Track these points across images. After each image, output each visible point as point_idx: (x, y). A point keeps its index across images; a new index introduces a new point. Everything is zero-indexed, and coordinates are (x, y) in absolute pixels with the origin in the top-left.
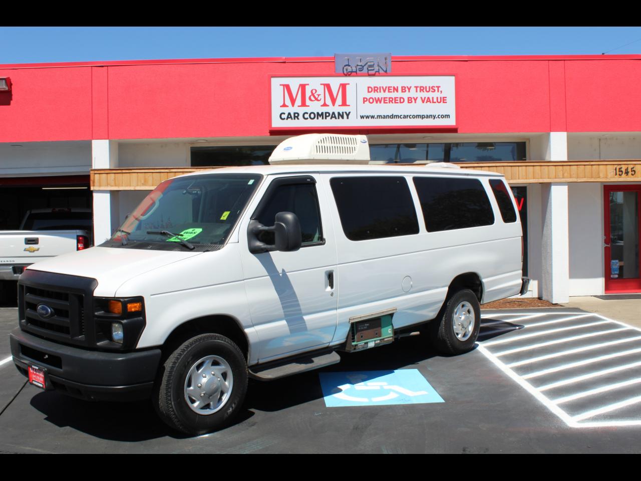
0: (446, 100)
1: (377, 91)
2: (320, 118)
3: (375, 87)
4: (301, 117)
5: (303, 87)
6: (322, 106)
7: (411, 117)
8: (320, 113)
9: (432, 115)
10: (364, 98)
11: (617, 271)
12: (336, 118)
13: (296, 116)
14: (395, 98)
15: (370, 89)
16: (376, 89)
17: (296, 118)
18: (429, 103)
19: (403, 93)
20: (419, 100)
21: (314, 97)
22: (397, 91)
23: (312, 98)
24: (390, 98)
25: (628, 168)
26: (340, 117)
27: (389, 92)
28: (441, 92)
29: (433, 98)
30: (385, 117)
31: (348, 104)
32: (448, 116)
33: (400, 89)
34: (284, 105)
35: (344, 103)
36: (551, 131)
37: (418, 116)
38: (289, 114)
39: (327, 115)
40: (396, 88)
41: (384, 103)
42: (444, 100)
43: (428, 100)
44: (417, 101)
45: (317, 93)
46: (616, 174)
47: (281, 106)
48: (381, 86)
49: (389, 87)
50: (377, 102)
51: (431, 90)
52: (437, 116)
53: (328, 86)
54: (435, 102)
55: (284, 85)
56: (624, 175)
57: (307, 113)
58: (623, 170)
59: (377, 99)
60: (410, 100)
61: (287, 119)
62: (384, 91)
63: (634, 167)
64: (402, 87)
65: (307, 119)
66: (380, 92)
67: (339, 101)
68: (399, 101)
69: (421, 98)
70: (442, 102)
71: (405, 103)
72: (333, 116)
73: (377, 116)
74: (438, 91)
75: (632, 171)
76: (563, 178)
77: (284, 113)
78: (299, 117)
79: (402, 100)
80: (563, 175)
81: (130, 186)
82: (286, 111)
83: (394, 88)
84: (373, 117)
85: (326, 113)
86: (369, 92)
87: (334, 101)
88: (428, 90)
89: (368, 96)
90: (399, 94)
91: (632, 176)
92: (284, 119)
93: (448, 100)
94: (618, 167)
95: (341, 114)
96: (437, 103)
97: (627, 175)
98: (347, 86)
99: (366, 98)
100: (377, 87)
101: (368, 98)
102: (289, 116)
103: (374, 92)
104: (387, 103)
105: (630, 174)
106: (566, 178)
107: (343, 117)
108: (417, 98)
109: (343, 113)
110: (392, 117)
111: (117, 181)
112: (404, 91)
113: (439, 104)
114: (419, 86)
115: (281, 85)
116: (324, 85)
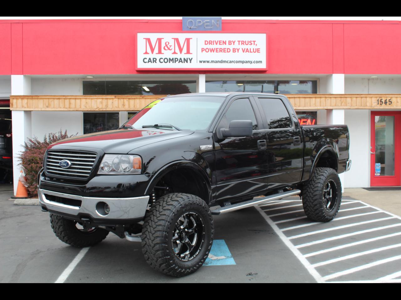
0: (259, 50)
1: (211, 43)
2: (171, 62)
3: (210, 41)
4: (158, 61)
5: (159, 40)
6: (173, 53)
7: (235, 62)
8: (171, 59)
9: (250, 61)
10: (202, 49)
11: (379, 171)
12: (182, 62)
13: (155, 60)
14: (224, 49)
15: (207, 42)
16: (211, 42)
17: (154, 62)
18: (247, 52)
20: (241, 51)
21: (168, 47)
22: (226, 44)
23: (166, 48)
24: (220, 49)
25: (386, 99)
26: (185, 62)
27: (220, 44)
28: (256, 45)
29: (250, 49)
30: (216, 62)
31: (191, 52)
32: (261, 62)
33: (227, 43)
34: (146, 53)
35: (188, 52)
36: (333, 73)
37: (240, 62)
38: (150, 59)
39: (176, 60)
40: (225, 41)
41: (216, 52)
42: (258, 51)
43: (247, 51)
44: (239, 51)
45: (170, 44)
46: (378, 104)
47: (144, 54)
48: (214, 40)
49: (220, 41)
50: (211, 51)
51: (249, 43)
52: (253, 62)
53: (177, 40)
54: (252, 52)
55: (146, 39)
56: (383, 104)
57: (162, 59)
58: (383, 101)
59: (211, 49)
60: (234, 50)
61: (148, 62)
62: (217, 44)
63: (390, 100)
64: (229, 41)
65: (162, 62)
66: (214, 44)
67: (185, 50)
68: (226, 51)
69: (242, 49)
70: (257, 52)
71: (230, 52)
72: (180, 61)
73: (211, 61)
74: (254, 44)
75: (389, 102)
76: (341, 106)
77: (146, 59)
78: (156, 61)
79: (229, 50)
80: (341, 104)
81: (38, 108)
82: (148, 56)
83: (223, 41)
84: (208, 62)
85: (175, 59)
86: (205, 44)
87: (181, 50)
88: (247, 43)
89: (205, 47)
90: (227, 46)
91: (389, 105)
92: (146, 62)
93: (261, 51)
94: (380, 99)
95: (186, 59)
96: (253, 53)
97: (386, 104)
98: (191, 40)
99: (204, 49)
102: (150, 61)
103: (209, 44)
104: (218, 52)
105: (388, 103)
106: (343, 106)
107: (187, 62)
108: (239, 49)
109: (187, 59)
110: (221, 62)
111: (29, 104)
112: (230, 44)
113: (255, 53)
114: (241, 40)
115: (144, 38)
116: (174, 39)
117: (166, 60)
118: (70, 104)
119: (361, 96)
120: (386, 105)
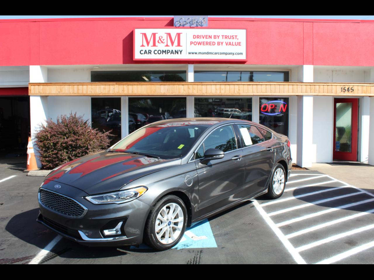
0: (240, 44)
1: (199, 37)
2: (164, 54)
3: (197, 36)
4: (152, 53)
6: (165, 46)
7: (219, 54)
8: (164, 51)
9: (232, 52)
10: (191, 42)
11: (339, 147)
12: (174, 54)
13: (150, 52)
14: (210, 42)
15: (195, 37)
16: (198, 36)
17: (150, 53)
18: (230, 45)
19: (215, 39)
20: (224, 44)
22: (211, 38)
23: (160, 41)
24: (206, 42)
25: (349, 88)
26: (176, 53)
27: (206, 38)
28: (238, 39)
29: (233, 43)
30: (203, 53)
31: (181, 45)
32: (241, 54)
33: (213, 37)
34: (143, 46)
35: (179, 45)
36: (304, 64)
37: (223, 53)
38: (146, 51)
39: (169, 51)
40: (210, 36)
41: (203, 45)
42: (239, 44)
43: (230, 44)
44: (223, 44)
45: (163, 38)
46: (342, 91)
47: (141, 46)
48: (201, 35)
49: (206, 36)
50: (199, 44)
51: (232, 38)
52: (235, 54)
53: (169, 35)
54: (234, 45)
55: (143, 34)
56: (346, 92)
57: (156, 50)
58: (346, 89)
59: (199, 42)
60: (219, 44)
61: (144, 54)
62: (203, 38)
63: (352, 87)
64: (214, 36)
65: (156, 54)
66: (201, 38)
67: (176, 43)
68: (212, 44)
69: (226, 42)
71: (215, 45)
72: (172, 52)
73: (199, 53)
74: (236, 38)
75: (351, 89)
76: (310, 92)
77: (142, 51)
78: (151, 53)
79: (214, 43)
82: (144, 49)
83: (209, 36)
84: (196, 53)
85: (168, 51)
86: (194, 38)
88: (230, 38)
89: (194, 40)
90: (212, 40)
91: (352, 93)
92: (142, 54)
93: (242, 44)
94: (343, 87)
97: (349, 91)
98: (181, 34)
99: (192, 42)
100: (199, 36)
101: (193, 42)
102: (146, 52)
103: (197, 38)
104: (205, 45)
105: (350, 91)
106: (312, 93)
107: (178, 53)
108: (223, 42)
109: (178, 51)
110: (207, 53)
111: (44, 90)
112: (215, 38)
113: (237, 46)
114: (225, 35)
115: (141, 33)
116: (167, 34)
117: (159, 52)
118: (78, 89)
119: (328, 84)
120: (348, 93)
